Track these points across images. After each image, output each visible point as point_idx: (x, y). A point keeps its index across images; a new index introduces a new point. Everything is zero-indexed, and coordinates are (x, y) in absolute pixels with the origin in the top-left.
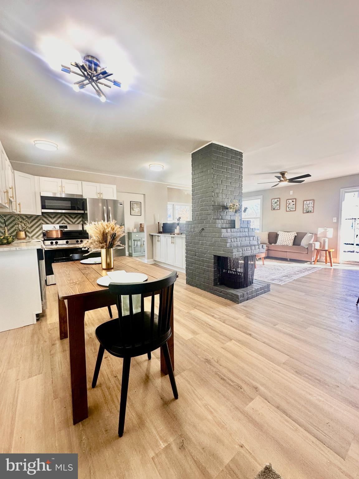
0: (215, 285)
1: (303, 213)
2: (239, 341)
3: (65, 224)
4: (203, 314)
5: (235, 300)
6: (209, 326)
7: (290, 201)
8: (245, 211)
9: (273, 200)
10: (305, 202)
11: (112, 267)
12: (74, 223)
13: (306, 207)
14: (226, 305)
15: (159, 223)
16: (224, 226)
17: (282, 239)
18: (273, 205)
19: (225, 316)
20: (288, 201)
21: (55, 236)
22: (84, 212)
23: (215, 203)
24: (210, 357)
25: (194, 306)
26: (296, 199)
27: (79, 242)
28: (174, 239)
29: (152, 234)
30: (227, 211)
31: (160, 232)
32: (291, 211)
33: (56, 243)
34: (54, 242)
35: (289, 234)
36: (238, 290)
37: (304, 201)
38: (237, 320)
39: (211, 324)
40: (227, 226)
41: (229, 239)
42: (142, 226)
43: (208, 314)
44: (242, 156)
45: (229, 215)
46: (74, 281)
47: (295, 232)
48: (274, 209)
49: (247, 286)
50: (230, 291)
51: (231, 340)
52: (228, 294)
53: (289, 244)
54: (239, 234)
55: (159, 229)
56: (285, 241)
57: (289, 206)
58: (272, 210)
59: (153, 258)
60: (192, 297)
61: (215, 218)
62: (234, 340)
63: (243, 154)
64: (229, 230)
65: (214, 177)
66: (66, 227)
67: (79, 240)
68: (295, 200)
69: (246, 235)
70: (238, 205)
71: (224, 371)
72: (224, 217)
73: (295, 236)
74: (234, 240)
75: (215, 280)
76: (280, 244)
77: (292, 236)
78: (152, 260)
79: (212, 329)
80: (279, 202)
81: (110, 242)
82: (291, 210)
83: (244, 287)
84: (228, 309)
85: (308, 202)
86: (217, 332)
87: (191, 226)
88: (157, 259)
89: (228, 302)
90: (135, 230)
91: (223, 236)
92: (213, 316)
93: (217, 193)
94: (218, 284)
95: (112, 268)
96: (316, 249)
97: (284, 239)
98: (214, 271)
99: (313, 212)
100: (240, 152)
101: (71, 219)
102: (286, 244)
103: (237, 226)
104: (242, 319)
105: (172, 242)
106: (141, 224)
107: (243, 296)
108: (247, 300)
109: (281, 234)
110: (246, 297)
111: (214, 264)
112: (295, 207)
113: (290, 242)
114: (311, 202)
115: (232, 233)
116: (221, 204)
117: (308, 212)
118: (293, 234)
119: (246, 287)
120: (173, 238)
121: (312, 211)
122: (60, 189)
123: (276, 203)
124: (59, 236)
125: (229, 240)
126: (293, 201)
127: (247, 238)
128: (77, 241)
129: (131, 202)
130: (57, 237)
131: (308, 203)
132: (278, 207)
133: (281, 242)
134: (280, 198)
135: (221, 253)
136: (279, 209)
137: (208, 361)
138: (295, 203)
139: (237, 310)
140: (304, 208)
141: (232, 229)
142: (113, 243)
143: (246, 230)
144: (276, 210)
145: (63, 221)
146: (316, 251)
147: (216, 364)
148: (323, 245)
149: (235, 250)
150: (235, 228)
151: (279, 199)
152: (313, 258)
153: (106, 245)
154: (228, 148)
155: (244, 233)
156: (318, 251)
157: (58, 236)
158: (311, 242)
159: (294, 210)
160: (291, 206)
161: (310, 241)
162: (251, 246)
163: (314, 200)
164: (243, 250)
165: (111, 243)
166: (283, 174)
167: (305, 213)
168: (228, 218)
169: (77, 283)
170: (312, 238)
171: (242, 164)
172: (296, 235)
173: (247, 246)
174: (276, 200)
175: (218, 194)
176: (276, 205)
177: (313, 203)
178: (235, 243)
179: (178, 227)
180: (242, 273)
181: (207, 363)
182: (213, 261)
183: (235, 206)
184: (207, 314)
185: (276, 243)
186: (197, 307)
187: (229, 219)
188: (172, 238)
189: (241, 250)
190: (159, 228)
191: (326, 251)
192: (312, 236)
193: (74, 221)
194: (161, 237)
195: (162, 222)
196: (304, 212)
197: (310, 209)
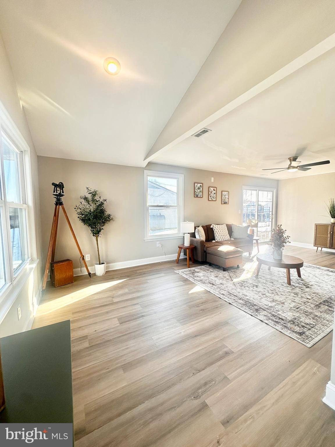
7: (212, 189)
10: (223, 193)
13: (224, 198)
18: (196, 191)
20: (210, 188)
32: (213, 200)
37: (222, 191)
48: (197, 196)
57: (211, 195)
58: (194, 197)
80: (202, 188)
85: (225, 192)
112: (215, 197)
114: (227, 194)
117: (225, 203)
121: (228, 203)
123: (199, 188)
126: (214, 190)
131: (225, 194)
132: (201, 194)
136: (202, 196)
138: (215, 192)
140: (223, 198)
144: (199, 197)
151: (202, 185)
159: (215, 200)
160: (212, 195)
163: (229, 192)
174: (199, 185)
176: (199, 191)
196: (223, 203)
197: (227, 200)
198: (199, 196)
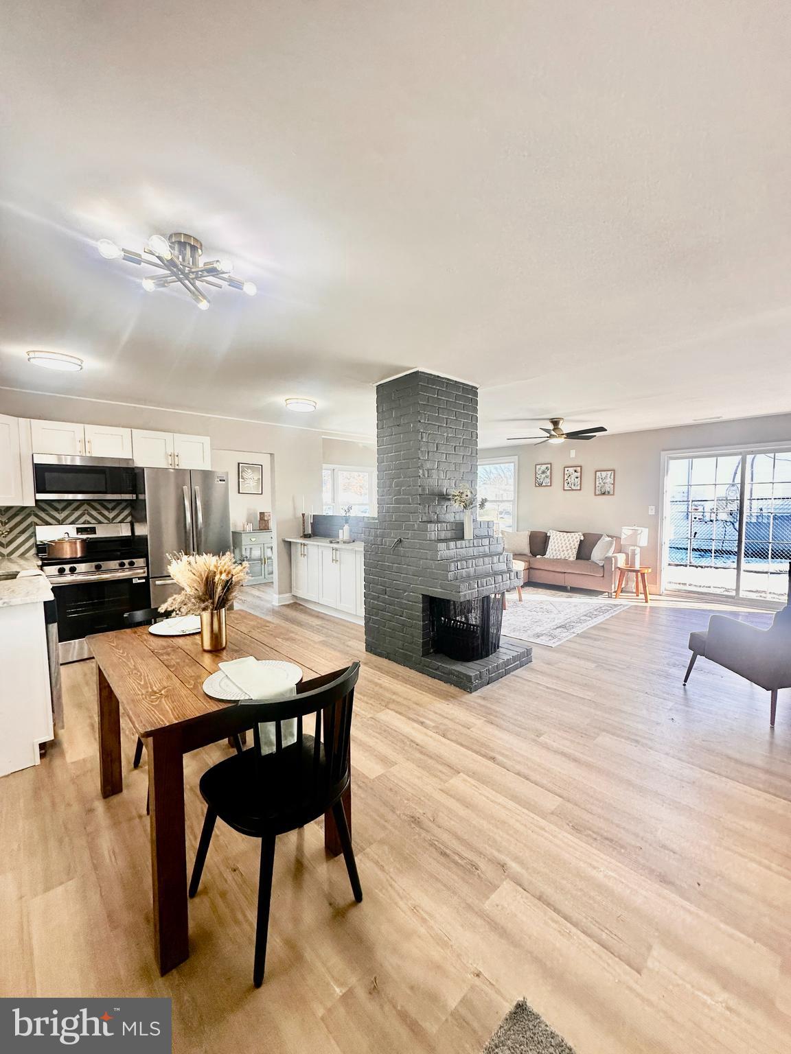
0: (426, 654)
1: (595, 495)
2: (473, 775)
3: (89, 523)
4: (403, 718)
5: (465, 685)
6: (415, 746)
7: (571, 470)
8: (482, 505)
9: (538, 467)
10: (598, 474)
11: (224, 645)
12: (111, 521)
13: (600, 483)
14: (447, 697)
15: (303, 515)
16: (443, 535)
17: (556, 547)
18: (538, 476)
19: (446, 721)
20: (566, 469)
21: (67, 554)
22: (137, 497)
23: (424, 490)
24: (418, 812)
25: (383, 704)
26: (581, 467)
27: (127, 566)
28: (338, 552)
29: (289, 540)
30: (448, 503)
31: (306, 536)
32: (572, 490)
33: (73, 570)
34: (67, 567)
35: (570, 538)
36: (470, 664)
37: (596, 471)
38: (469, 728)
39: (418, 741)
40: (449, 535)
41: (452, 564)
42: (266, 519)
43: (413, 720)
44: (476, 394)
45: (452, 512)
46: (155, 689)
47: (580, 533)
48: (540, 485)
49: (487, 655)
50: (454, 667)
51: (459, 773)
52: (451, 673)
53: (570, 557)
54: (471, 551)
55: (304, 529)
56: (561, 550)
57: (569, 480)
58: (536, 486)
59: (291, 592)
60: (379, 681)
61: (425, 519)
62: (464, 772)
63: (478, 391)
64: (452, 544)
65: (422, 438)
66: (93, 530)
67: (126, 562)
68: (579, 469)
69: (485, 552)
70: (469, 494)
71: (445, 837)
72: (442, 517)
73: (581, 540)
74: (461, 565)
75: (424, 644)
76: (551, 557)
77: (576, 539)
78: (288, 595)
79: (421, 753)
80: (549, 471)
81: (221, 598)
82: (573, 487)
83: (482, 658)
84: (451, 705)
85: (604, 474)
86: (431, 757)
87: (376, 532)
88: (301, 593)
89: (453, 689)
90: (249, 528)
91: (441, 556)
92: (422, 723)
93: (428, 470)
94: (432, 651)
95: (224, 648)
96: (619, 569)
97: (561, 546)
98: (423, 625)
99: (613, 495)
100: (473, 387)
101: (106, 513)
102: (563, 558)
103: (468, 534)
104: (479, 727)
105: (334, 558)
106: (262, 514)
107: (480, 677)
108: (488, 684)
109: (553, 535)
110: (486, 678)
111: (424, 611)
112: (579, 483)
113: (570, 554)
114: (609, 476)
115: (457, 550)
116: (436, 490)
117: (604, 494)
118: (578, 537)
119: (487, 657)
120: (336, 550)
121: (612, 493)
122: (79, 447)
123: (543, 472)
124: (79, 555)
125: (453, 567)
126: (575, 471)
127: (486, 559)
128: (122, 565)
129: (239, 464)
130: (74, 556)
131: (603, 477)
132: (548, 480)
133: (555, 553)
134: (551, 464)
135: (437, 592)
136: (549, 484)
137: (415, 821)
138: (579, 474)
139: (469, 708)
140: (597, 484)
141: (459, 543)
142: (227, 598)
143: (486, 541)
144: (543, 486)
145: (86, 518)
146: (618, 573)
147: (431, 824)
148: (630, 560)
149: (463, 587)
150: (462, 538)
151: (549, 466)
152: (613, 586)
153: (213, 603)
154: (448, 379)
155: (481, 549)
156: (622, 572)
157: (76, 553)
158: (610, 554)
159: (579, 488)
160: (572, 480)
161: (608, 551)
162: (495, 574)
163: (614, 470)
164: (479, 585)
165: (223, 599)
166: (555, 423)
167: (599, 495)
168: (450, 517)
169: (163, 692)
170: (611, 547)
171: (475, 410)
172: (582, 538)
173: (488, 575)
174: (544, 467)
175: (430, 471)
176: (543, 476)
177: (612, 477)
178: (464, 570)
179: (346, 527)
180: (477, 626)
181: (413, 825)
182: (421, 605)
183: (464, 496)
184: (409, 718)
185: (544, 554)
186: (391, 706)
187: (452, 520)
188: (334, 551)
189: (476, 586)
190: (304, 526)
191: (637, 571)
192: (611, 544)
193: (111, 516)
194: (309, 547)
195: (311, 512)
196: (598, 493)
197: (608, 488)
198: (544, 484)
